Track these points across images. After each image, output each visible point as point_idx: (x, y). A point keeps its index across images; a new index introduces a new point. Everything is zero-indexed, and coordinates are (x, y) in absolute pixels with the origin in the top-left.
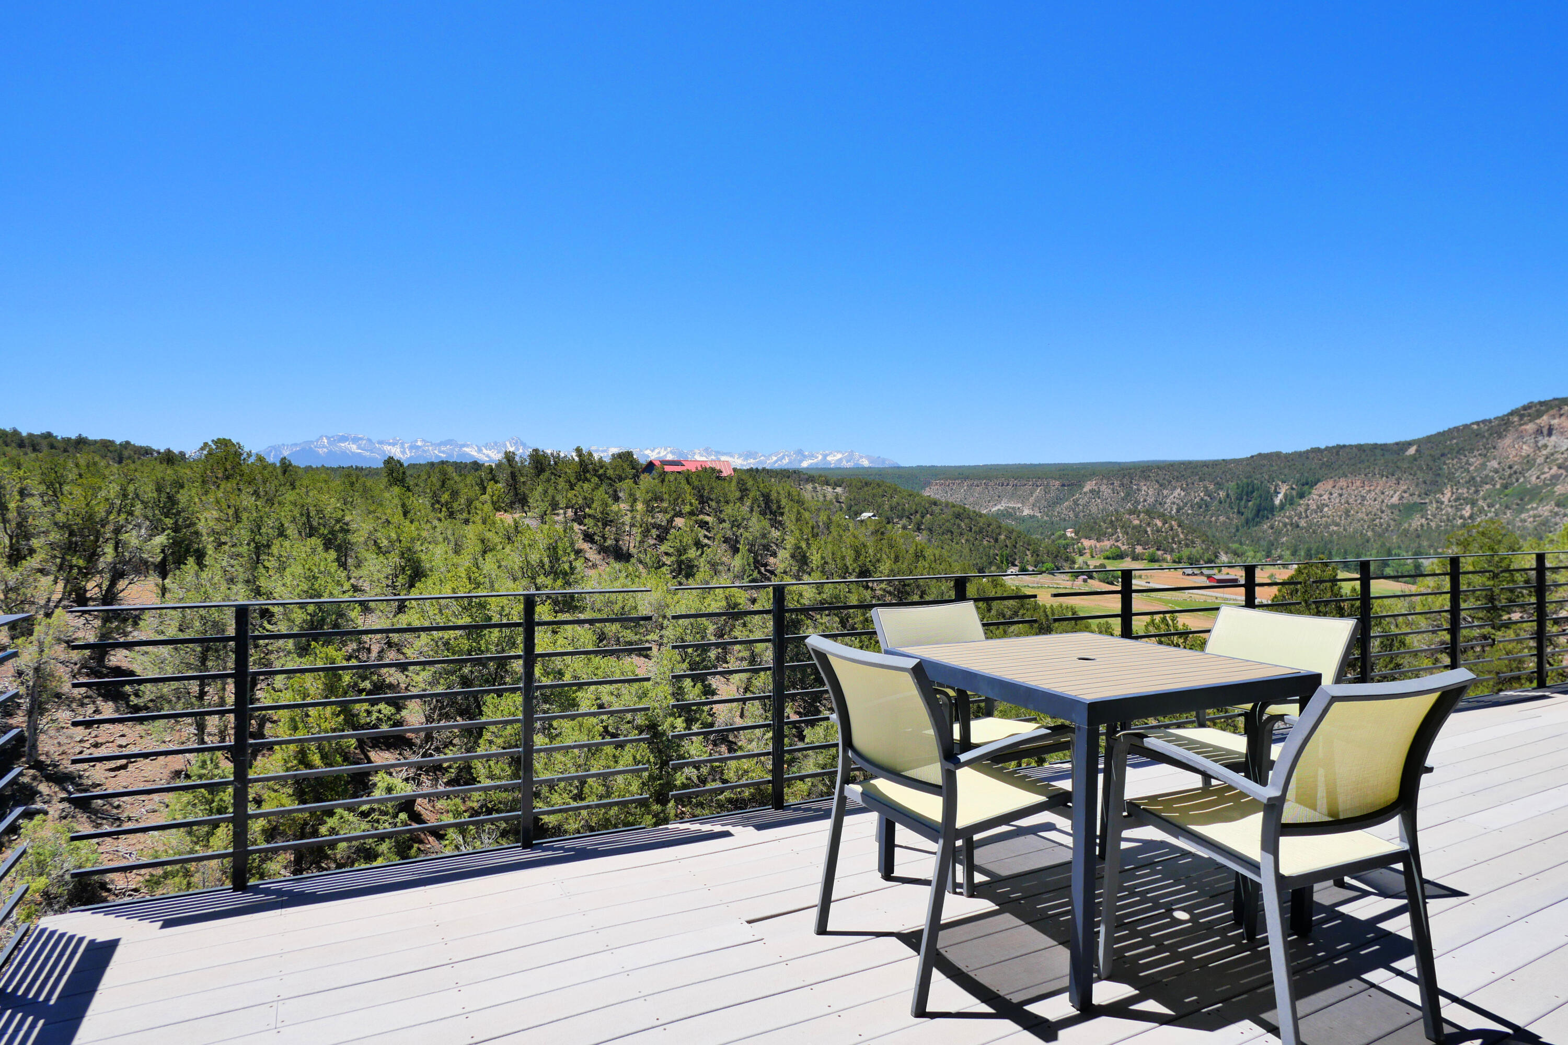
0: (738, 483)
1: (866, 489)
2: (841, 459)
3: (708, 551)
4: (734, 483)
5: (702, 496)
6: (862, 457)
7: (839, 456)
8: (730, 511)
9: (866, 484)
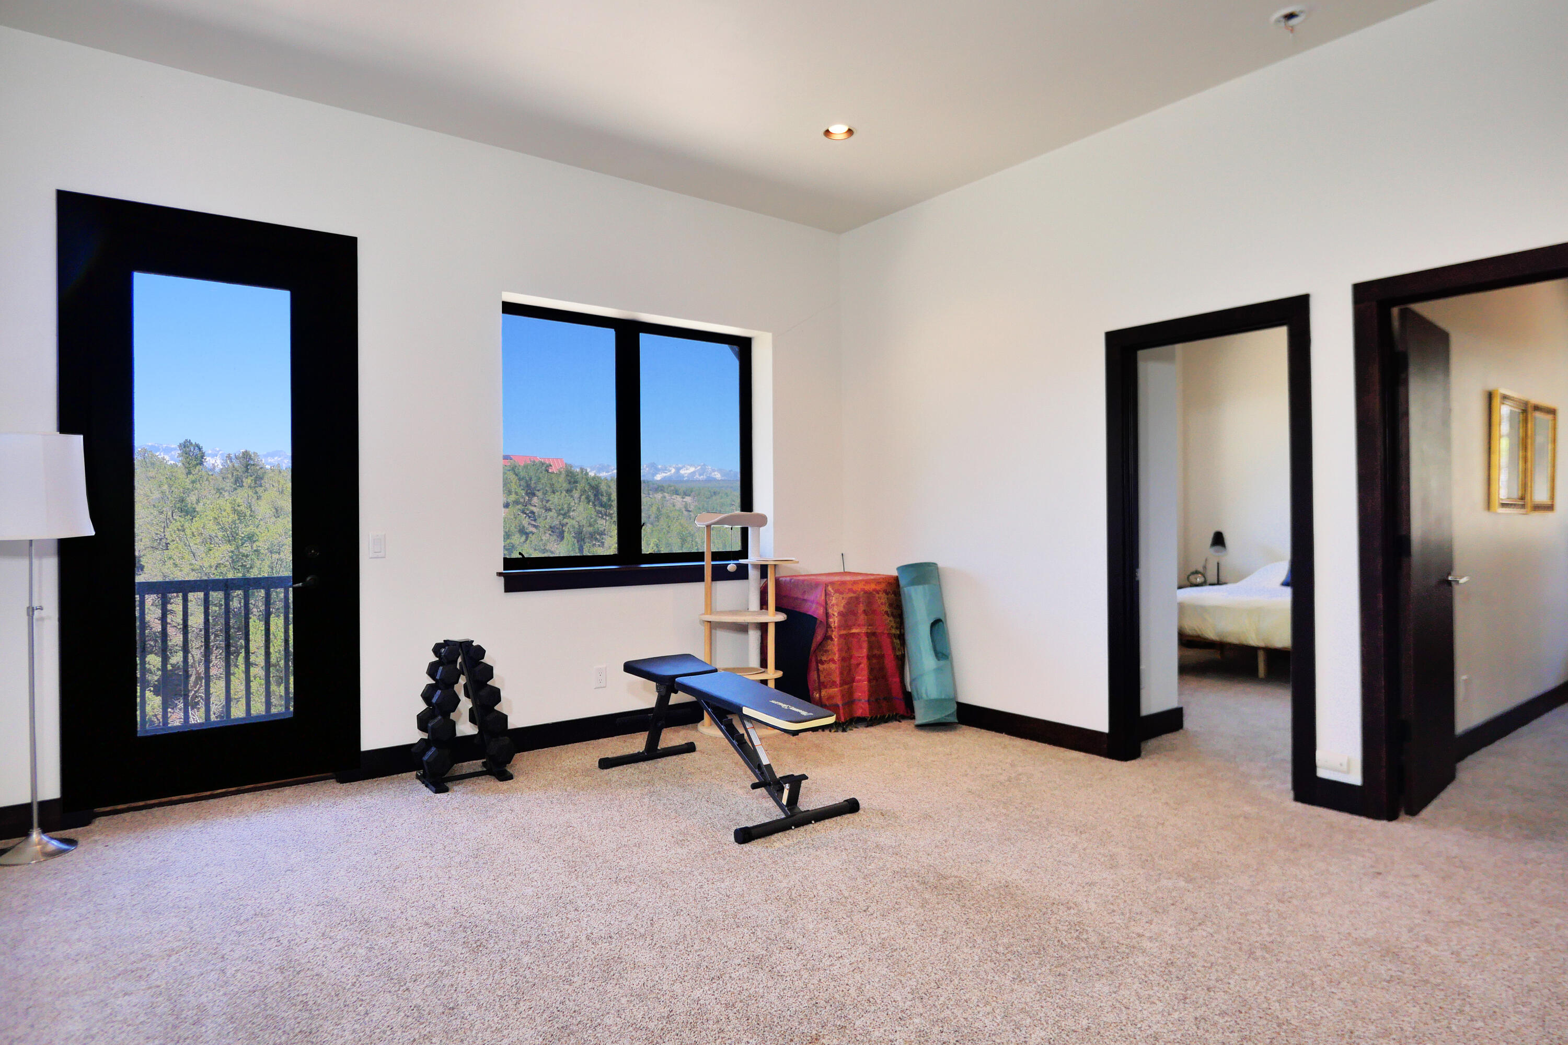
0: (567, 475)
1: (714, 498)
2: (694, 473)
3: (532, 537)
4: (563, 476)
5: (528, 486)
6: (714, 471)
7: (692, 469)
8: (556, 500)
9: (715, 493)
